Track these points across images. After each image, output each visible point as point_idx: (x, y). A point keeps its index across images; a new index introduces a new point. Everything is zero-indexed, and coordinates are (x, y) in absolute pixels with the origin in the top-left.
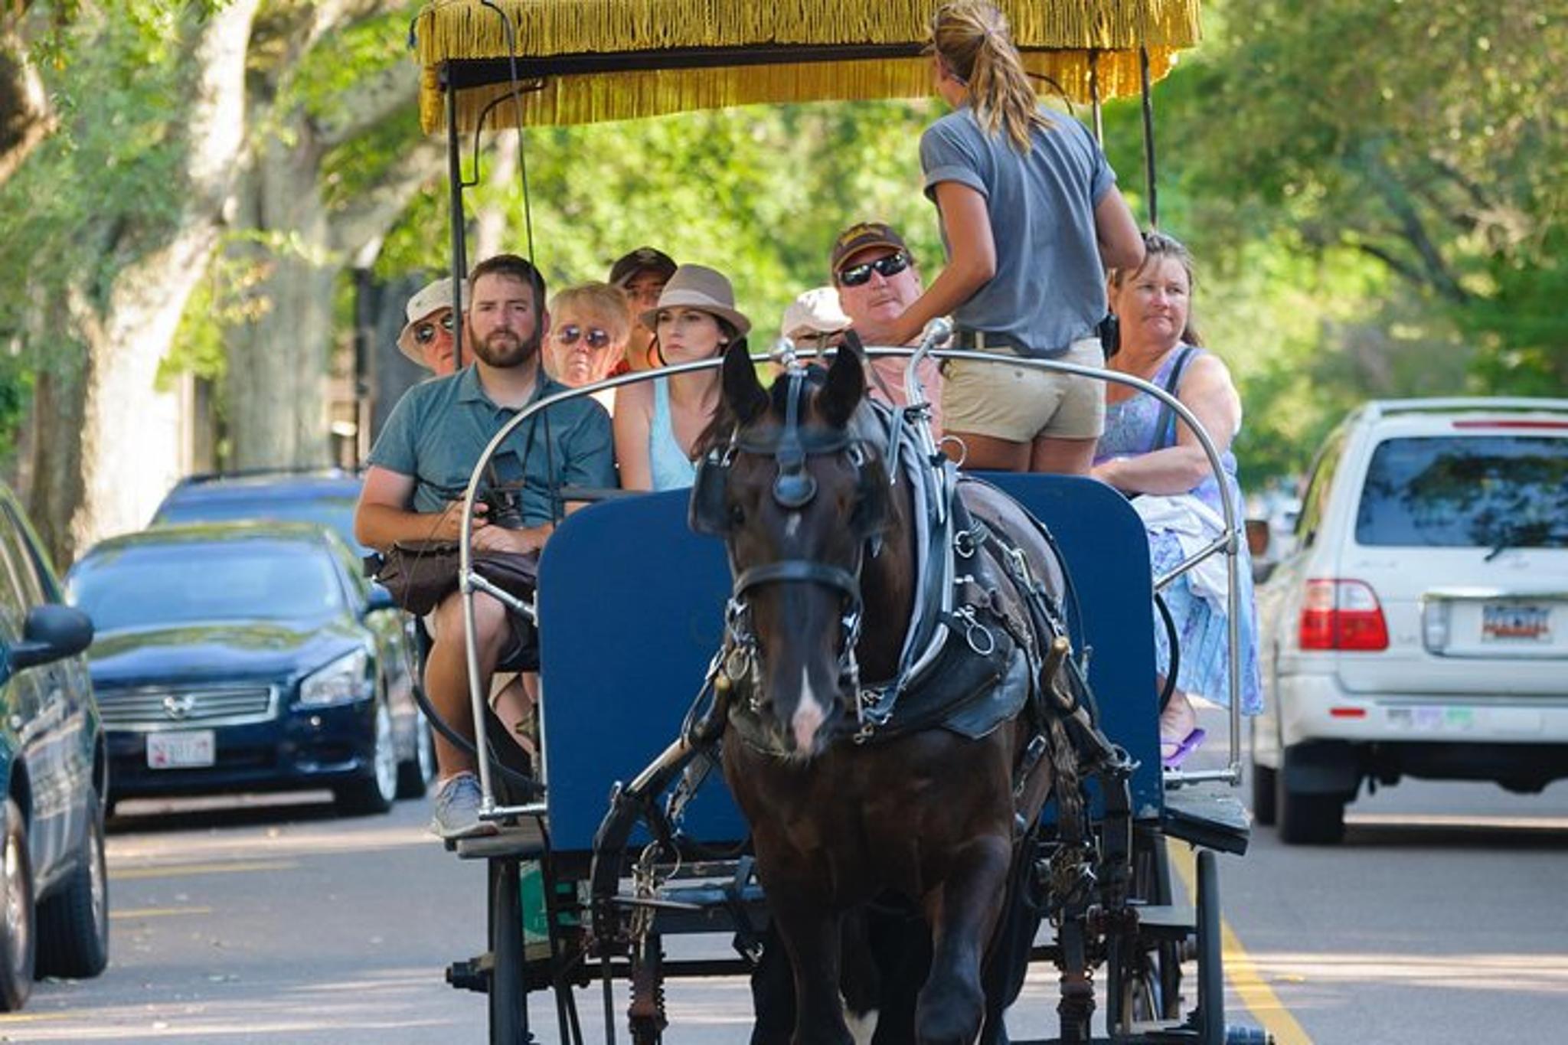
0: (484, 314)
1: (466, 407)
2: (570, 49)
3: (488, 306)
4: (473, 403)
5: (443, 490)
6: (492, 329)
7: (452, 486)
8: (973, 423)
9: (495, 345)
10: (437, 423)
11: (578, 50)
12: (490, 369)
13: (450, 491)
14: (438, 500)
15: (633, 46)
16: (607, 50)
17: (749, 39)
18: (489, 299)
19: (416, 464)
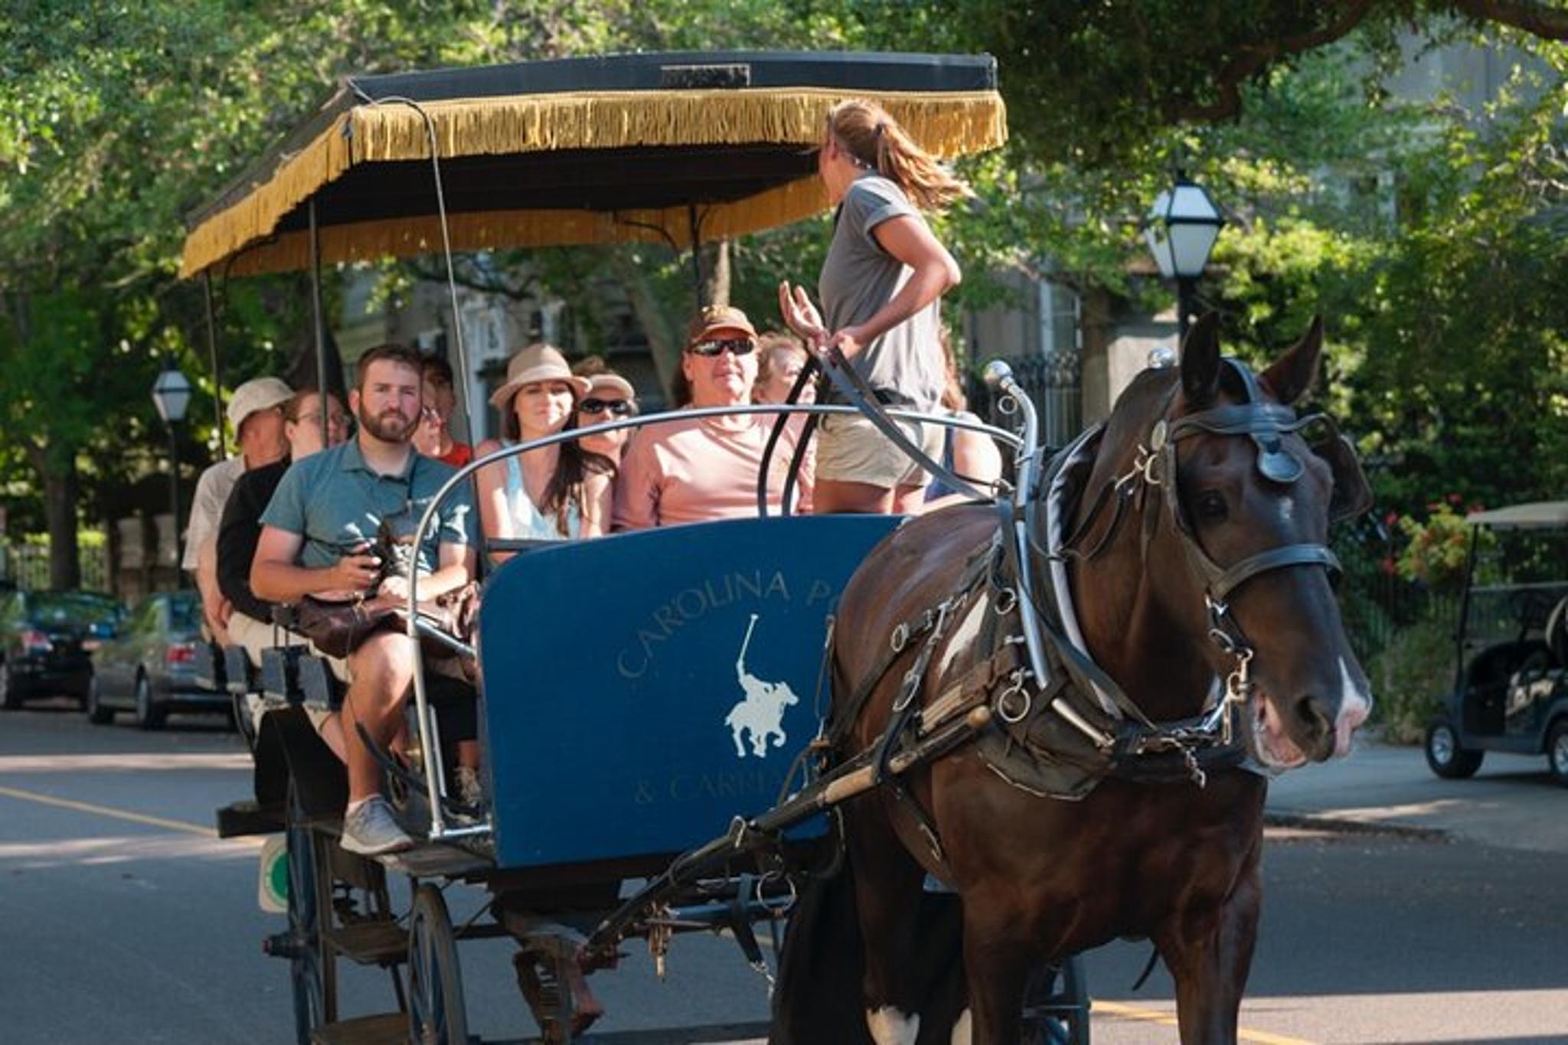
0: (378, 395)
1: (350, 475)
2: (470, 152)
3: (384, 388)
4: (355, 471)
5: (331, 545)
6: (386, 408)
7: (341, 542)
8: (860, 473)
9: (387, 422)
10: (324, 489)
11: (476, 152)
12: (377, 443)
13: (340, 547)
14: (328, 555)
15: (524, 148)
16: (501, 151)
17: (623, 141)
18: (384, 381)
19: (305, 524)
